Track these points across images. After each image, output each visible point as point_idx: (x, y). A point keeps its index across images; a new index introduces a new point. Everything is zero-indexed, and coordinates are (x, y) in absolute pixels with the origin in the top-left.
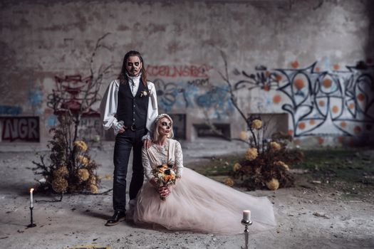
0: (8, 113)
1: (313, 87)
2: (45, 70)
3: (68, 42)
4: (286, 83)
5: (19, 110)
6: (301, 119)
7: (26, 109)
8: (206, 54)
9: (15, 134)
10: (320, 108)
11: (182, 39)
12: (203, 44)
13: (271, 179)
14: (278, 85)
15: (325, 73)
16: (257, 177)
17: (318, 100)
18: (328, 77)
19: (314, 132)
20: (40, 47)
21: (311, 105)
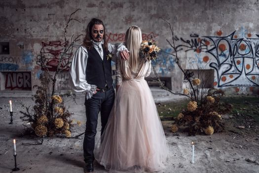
0: (9, 69)
1: (232, 50)
2: (34, 37)
3: (51, 17)
4: (213, 47)
5: (16, 67)
6: (223, 74)
7: (21, 66)
8: (153, 25)
9: (14, 85)
10: (237, 66)
11: (135, 13)
12: (151, 17)
13: (208, 127)
14: (207, 49)
15: (242, 40)
16: (197, 125)
17: (236, 60)
18: (243, 42)
19: (232, 83)
20: (31, 21)
21: (231, 63)
